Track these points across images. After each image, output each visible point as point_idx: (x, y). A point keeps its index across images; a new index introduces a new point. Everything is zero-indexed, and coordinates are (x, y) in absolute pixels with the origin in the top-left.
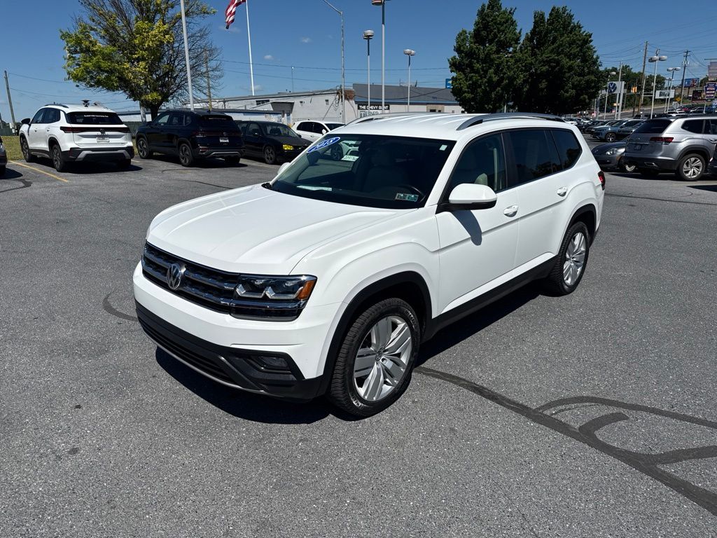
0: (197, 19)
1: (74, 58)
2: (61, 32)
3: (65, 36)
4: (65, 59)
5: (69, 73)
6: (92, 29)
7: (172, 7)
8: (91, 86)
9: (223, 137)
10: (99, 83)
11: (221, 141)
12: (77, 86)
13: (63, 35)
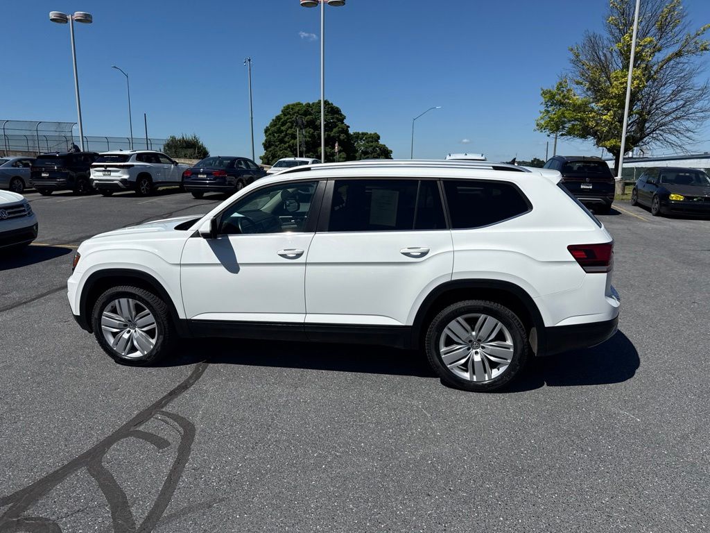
0: (693, 58)
1: (548, 112)
2: (542, 90)
3: (544, 93)
4: (541, 113)
5: (538, 125)
6: (578, 83)
7: (659, 50)
8: (562, 135)
9: (585, 183)
10: (570, 133)
11: (582, 187)
12: (549, 136)
13: (543, 93)
